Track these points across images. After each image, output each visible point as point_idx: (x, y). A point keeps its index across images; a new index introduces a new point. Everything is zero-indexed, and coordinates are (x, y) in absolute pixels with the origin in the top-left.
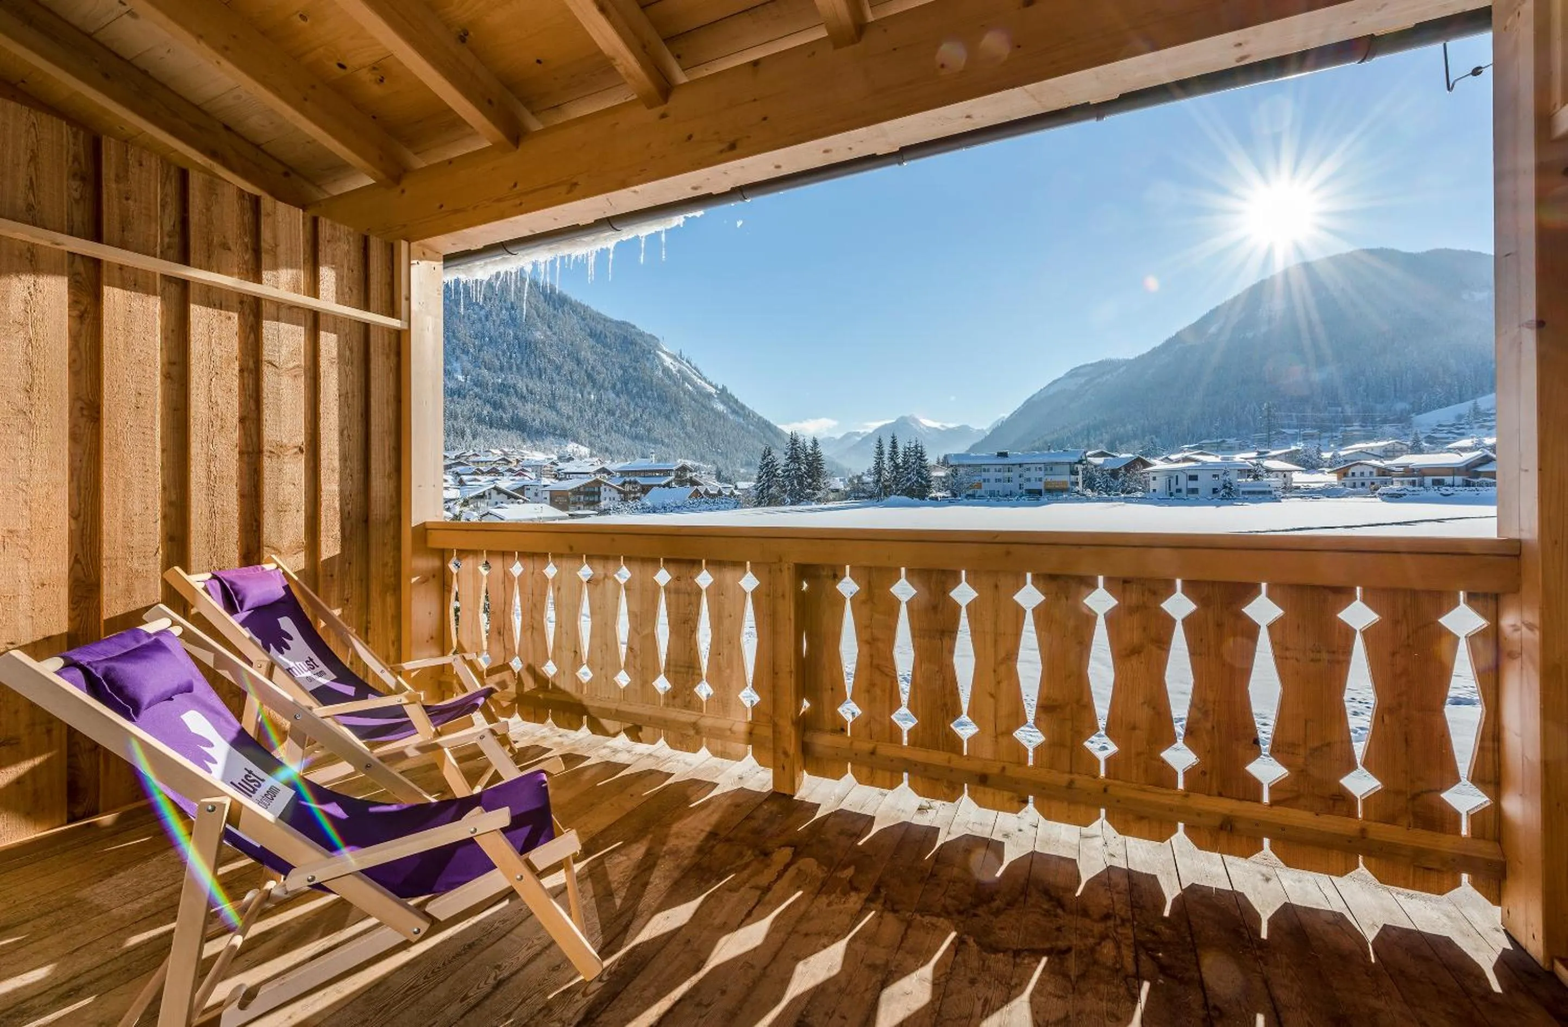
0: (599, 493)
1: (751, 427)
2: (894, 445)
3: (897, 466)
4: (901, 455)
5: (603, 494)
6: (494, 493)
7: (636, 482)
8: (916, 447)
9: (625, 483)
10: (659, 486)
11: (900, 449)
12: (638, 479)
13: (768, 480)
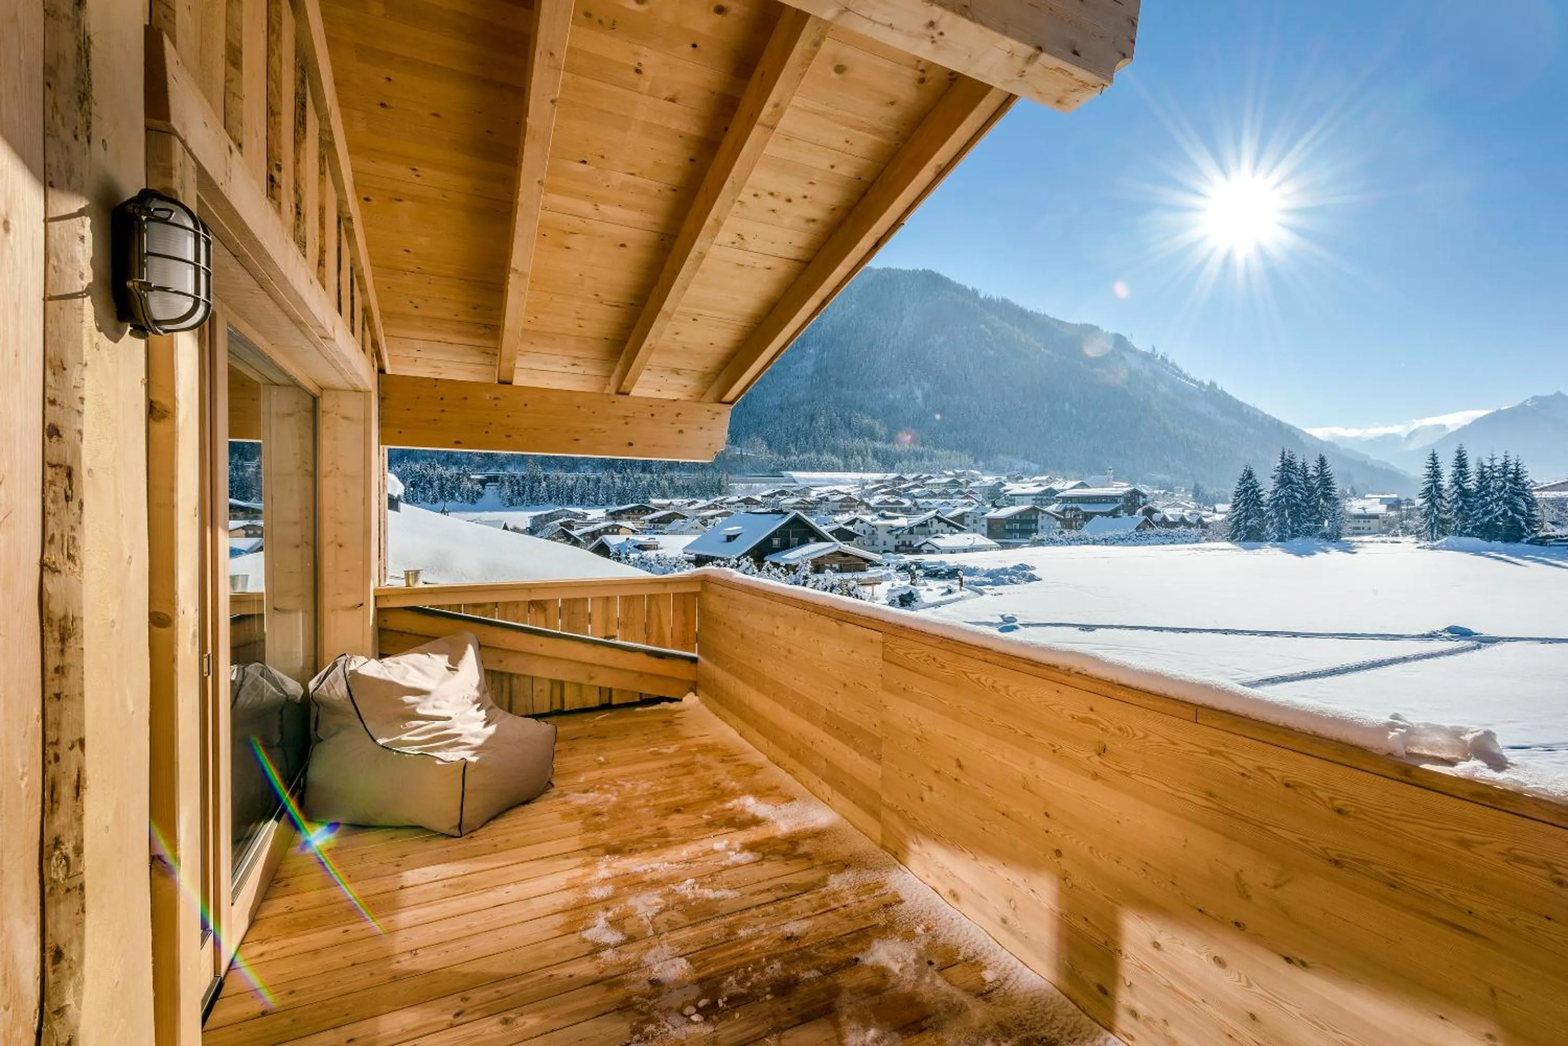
0: (1036, 521)
1: (1250, 431)
2: (1461, 462)
3: (1464, 494)
4: (1474, 477)
5: (1040, 523)
6: (935, 521)
7: (1078, 509)
8: (1505, 465)
9: (1066, 510)
10: (1102, 514)
11: (1472, 467)
12: (1080, 506)
13: (1247, 510)
